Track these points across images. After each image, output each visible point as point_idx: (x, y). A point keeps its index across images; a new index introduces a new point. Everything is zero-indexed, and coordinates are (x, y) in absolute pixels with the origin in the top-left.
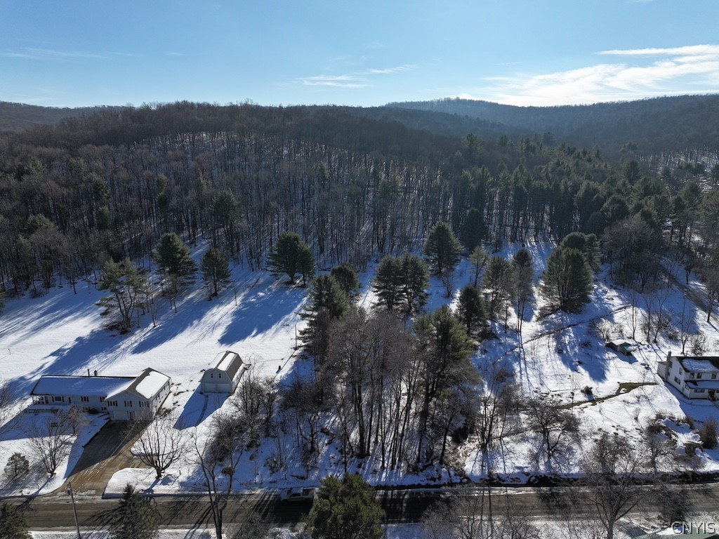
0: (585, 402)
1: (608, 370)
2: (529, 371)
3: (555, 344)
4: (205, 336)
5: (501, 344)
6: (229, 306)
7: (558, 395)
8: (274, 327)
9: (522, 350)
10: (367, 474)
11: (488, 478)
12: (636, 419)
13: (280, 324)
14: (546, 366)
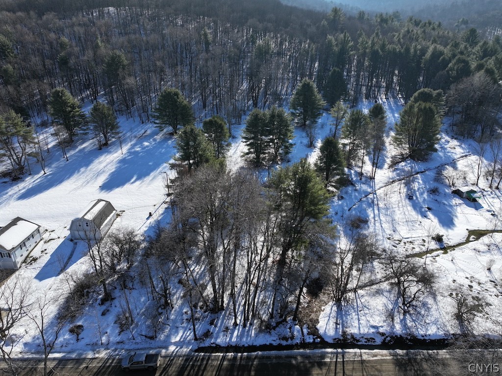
0: (437, 250)
1: (456, 216)
2: (382, 218)
3: (405, 190)
4: (88, 182)
5: (356, 190)
6: (116, 155)
7: (411, 242)
8: (152, 174)
9: (375, 196)
10: (218, 332)
11: (342, 338)
12: (489, 269)
13: (158, 172)
14: (398, 212)
